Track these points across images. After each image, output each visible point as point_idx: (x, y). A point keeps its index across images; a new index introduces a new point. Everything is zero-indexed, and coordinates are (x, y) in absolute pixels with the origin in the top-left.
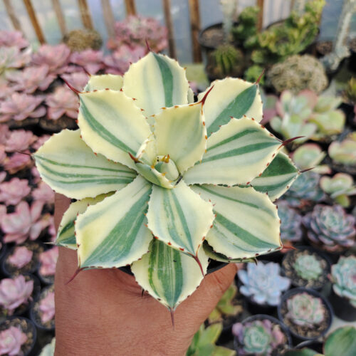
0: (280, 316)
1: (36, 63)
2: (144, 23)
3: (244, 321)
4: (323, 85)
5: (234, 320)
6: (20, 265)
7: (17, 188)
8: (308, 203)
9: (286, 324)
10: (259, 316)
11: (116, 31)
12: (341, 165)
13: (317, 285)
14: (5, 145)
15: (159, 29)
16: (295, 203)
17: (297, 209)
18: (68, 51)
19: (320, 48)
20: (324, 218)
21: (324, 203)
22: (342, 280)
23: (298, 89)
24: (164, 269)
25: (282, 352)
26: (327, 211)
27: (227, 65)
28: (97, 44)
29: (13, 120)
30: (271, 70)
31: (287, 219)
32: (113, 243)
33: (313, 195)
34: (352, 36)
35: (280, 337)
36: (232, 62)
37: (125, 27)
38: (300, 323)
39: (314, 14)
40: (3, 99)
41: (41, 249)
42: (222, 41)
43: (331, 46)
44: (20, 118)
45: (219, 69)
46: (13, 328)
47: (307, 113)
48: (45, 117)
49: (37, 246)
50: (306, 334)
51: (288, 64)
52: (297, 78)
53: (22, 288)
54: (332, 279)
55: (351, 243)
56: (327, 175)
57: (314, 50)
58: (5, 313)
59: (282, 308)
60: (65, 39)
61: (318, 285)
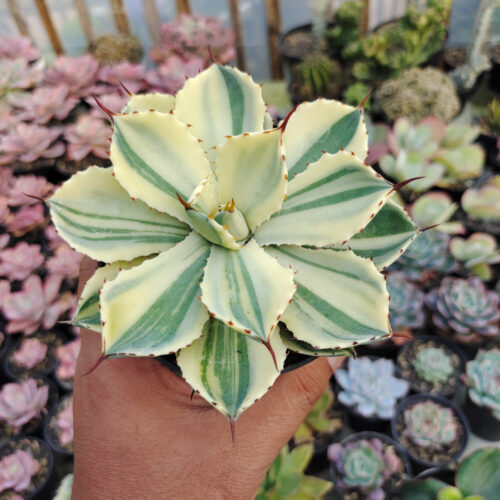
0: (394, 432)
1: (50, 82)
2: (202, 25)
3: (344, 441)
4: (454, 110)
5: (331, 439)
6: (30, 365)
7: (24, 257)
8: (432, 276)
9: (403, 444)
10: (365, 433)
11: (163, 37)
12: (480, 222)
13: (446, 389)
14: (8, 196)
15: (222, 33)
16: (415, 275)
17: (418, 283)
18: (95, 64)
19: (449, 58)
20: (456, 296)
21: (456, 275)
22: (482, 382)
23: (419, 116)
24: (223, 362)
25: (398, 484)
26: (460, 287)
27: (318, 82)
28: (137, 54)
29: (18, 161)
30: (380, 89)
31: (403, 297)
32: (153, 323)
33: (440, 263)
34: (495, 40)
35: (395, 463)
36: (326, 78)
37: (175, 30)
38: (423, 443)
39: (439, 11)
40: (4, 132)
41: (59, 342)
42: (311, 49)
43: (465, 54)
44: (28, 158)
45: (307, 88)
46: (19, 453)
47: (432, 149)
48: (64, 158)
49: (52, 338)
50: (431, 459)
51: (403, 81)
52: (417, 101)
53: (33, 396)
54: (467, 381)
55: (493, 331)
56: (459, 236)
57: (441, 61)
58: (9, 431)
59: (398, 422)
60: (91, 48)
61: (448, 390)
